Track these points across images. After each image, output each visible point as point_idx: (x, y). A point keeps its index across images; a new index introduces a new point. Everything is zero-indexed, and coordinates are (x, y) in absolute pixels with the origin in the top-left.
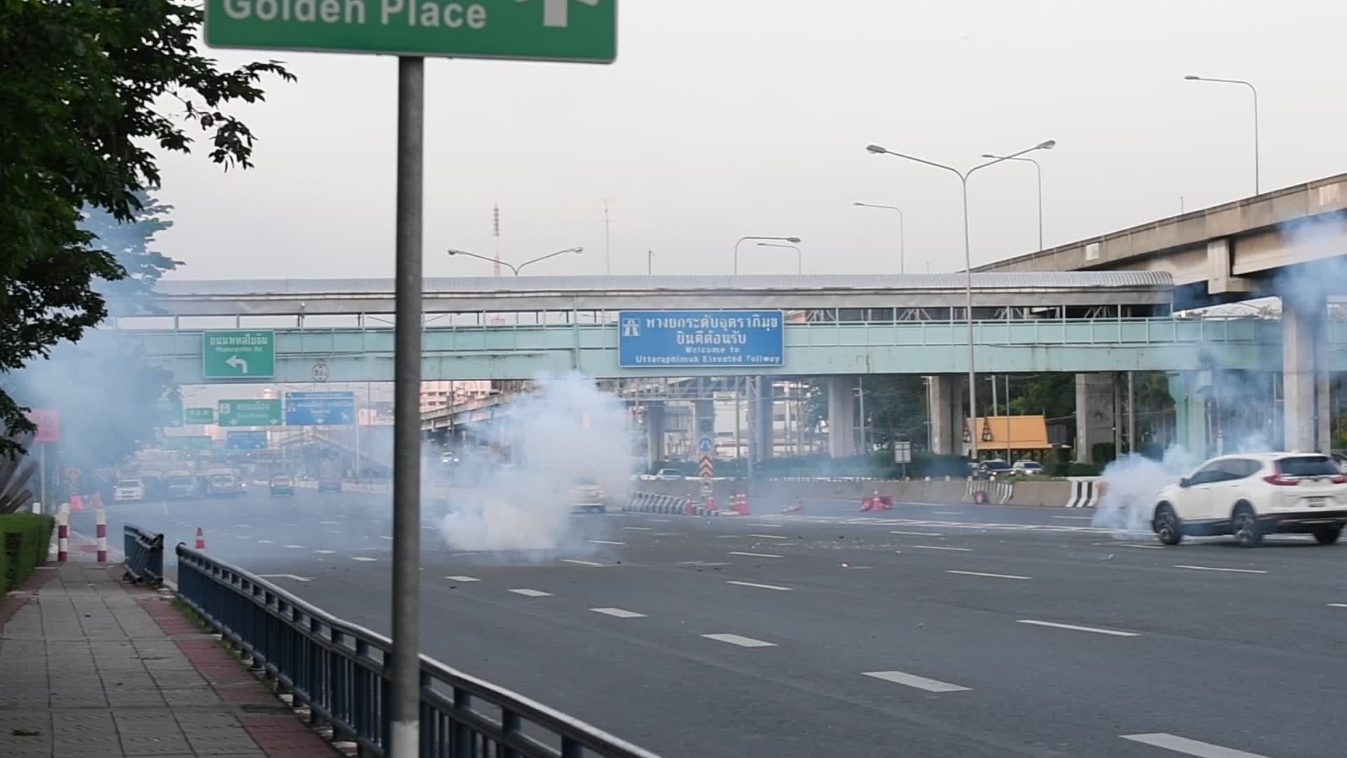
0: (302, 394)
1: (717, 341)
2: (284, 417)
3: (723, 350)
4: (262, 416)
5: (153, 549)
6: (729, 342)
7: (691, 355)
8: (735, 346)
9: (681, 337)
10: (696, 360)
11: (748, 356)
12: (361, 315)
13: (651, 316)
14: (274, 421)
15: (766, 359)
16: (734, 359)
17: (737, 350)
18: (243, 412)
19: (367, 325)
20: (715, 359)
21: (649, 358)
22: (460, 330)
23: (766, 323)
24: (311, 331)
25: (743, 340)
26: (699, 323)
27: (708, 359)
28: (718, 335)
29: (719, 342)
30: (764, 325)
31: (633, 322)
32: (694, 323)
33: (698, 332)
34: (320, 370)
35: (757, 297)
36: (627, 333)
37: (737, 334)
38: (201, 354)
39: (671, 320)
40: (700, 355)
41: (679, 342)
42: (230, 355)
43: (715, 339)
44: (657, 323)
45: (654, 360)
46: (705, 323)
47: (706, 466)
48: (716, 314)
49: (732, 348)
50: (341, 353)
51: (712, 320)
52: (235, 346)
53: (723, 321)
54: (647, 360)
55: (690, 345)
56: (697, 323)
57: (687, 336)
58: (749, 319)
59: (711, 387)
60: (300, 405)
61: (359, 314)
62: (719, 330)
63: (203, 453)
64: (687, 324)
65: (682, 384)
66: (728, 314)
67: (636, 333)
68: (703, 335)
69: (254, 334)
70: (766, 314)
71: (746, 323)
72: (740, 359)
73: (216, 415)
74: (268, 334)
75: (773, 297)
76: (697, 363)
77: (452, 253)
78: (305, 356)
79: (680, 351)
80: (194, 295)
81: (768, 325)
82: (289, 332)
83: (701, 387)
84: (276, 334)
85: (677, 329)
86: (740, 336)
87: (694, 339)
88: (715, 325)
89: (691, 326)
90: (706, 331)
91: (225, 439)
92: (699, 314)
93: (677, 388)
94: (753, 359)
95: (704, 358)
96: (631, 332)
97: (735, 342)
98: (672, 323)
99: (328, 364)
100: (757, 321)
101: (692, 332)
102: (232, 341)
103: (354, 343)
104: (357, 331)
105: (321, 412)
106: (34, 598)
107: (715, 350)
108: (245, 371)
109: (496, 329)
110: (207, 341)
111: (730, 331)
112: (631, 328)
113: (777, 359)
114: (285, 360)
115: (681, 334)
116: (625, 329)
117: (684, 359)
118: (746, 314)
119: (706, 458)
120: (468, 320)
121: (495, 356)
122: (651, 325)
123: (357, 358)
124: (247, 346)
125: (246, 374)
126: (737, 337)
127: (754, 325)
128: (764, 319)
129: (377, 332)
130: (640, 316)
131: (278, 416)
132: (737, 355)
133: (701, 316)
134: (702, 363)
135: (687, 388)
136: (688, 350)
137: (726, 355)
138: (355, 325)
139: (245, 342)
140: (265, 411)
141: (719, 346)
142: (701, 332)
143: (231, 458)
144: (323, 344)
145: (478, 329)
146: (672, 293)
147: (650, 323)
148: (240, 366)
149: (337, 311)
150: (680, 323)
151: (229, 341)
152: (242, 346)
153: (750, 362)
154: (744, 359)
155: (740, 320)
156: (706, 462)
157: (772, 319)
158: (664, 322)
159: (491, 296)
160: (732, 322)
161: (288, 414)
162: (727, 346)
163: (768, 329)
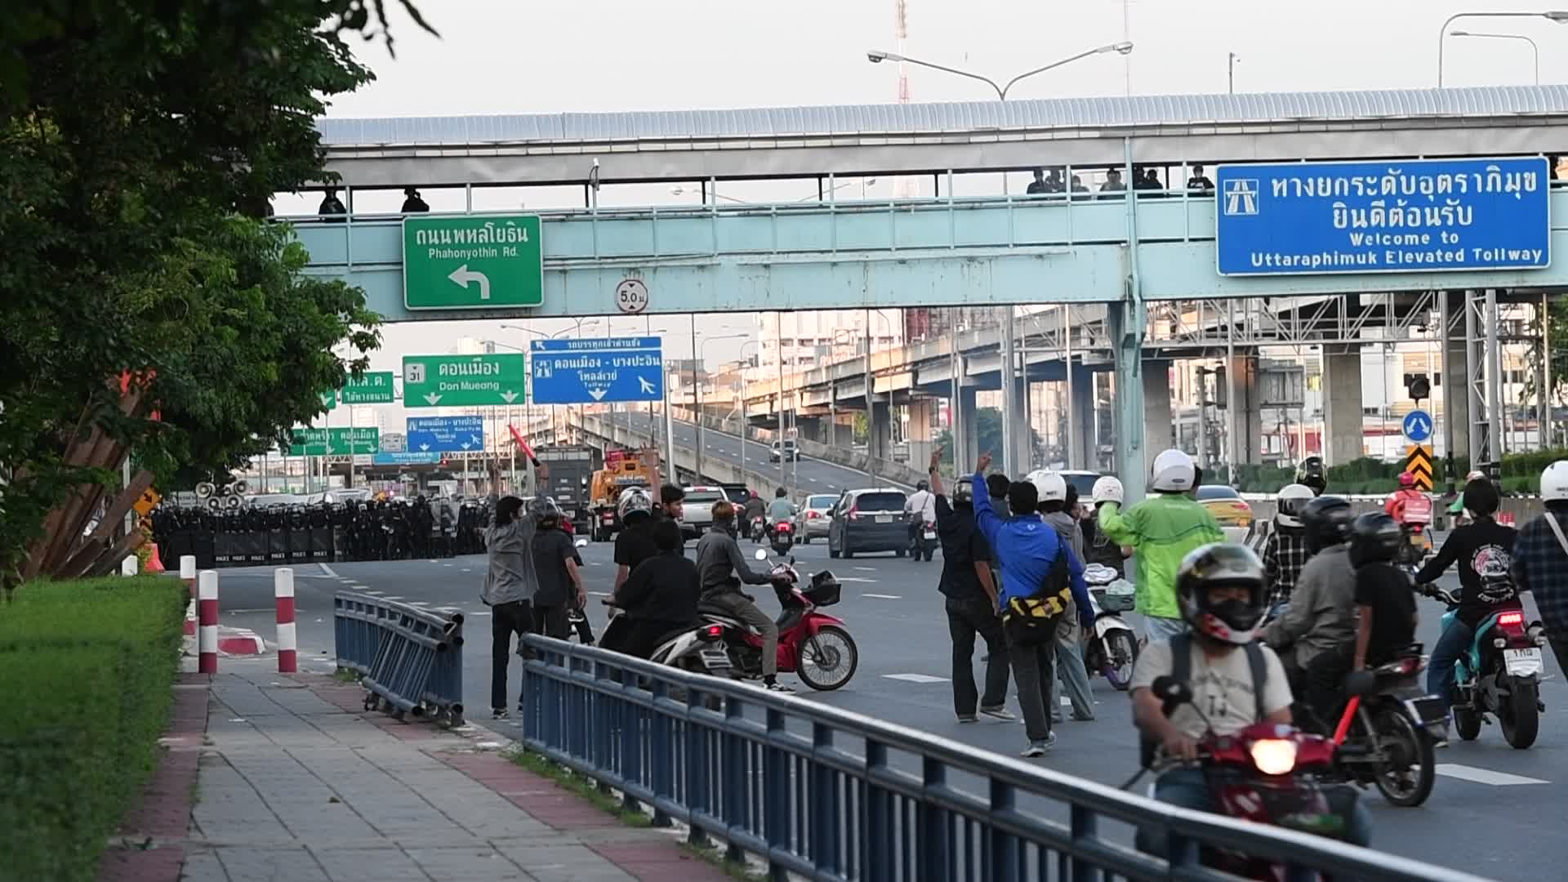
0: (563, 344)
1: (1414, 221)
2: (529, 387)
3: (1426, 239)
4: (486, 386)
5: (442, 647)
6: (1438, 222)
7: (1363, 249)
8: (1450, 230)
9: (1341, 215)
10: (1372, 258)
11: (1477, 251)
12: (708, 184)
13: (1280, 174)
14: (509, 396)
15: (1514, 255)
16: (1449, 256)
17: (1455, 238)
18: (450, 379)
19: (720, 202)
20: (1409, 257)
21: (1277, 257)
22: (902, 208)
23: (1514, 182)
24: (612, 216)
25: (1466, 217)
26: (1378, 186)
27: (1395, 257)
28: (1413, 209)
29: (1418, 223)
30: (1508, 188)
31: (1245, 186)
32: (1366, 185)
33: (1374, 204)
34: (630, 291)
35: (1492, 131)
36: (1233, 209)
37: (1455, 207)
38: (401, 263)
39: (1321, 180)
40: (1380, 250)
41: (1337, 225)
42: (455, 264)
43: (1410, 217)
44: (1292, 188)
45: (1287, 261)
46: (1388, 186)
47: (1419, 467)
48: (1409, 166)
49: (1444, 235)
50: (673, 257)
51: (1403, 179)
52: (465, 246)
53: (1427, 182)
54: (1273, 261)
55: (1359, 230)
56: (1372, 187)
57: (1354, 212)
58: (1479, 177)
59: (1362, 319)
60: (558, 364)
61: (704, 180)
62: (1418, 200)
63: (358, 460)
64: (1353, 189)
65: (1306, 312)
66: (1435, 166)
67: (1250, 209)
68: (1387, 210)
69: (500, 222)
70: (1513, 164)
71: (1472, 183)
72: (1460, 256)
73: (398, 386)
74: (529, 222)
75: (1527, 130)
76: (1373, 266)
77: (875, 59)
78: (600, 264)
79: (1339, 241)
80: (382, 148)
81: (1518, 188)
82: (567, 217)
83: (1342, 317)
84: (544, 221)
85: (1333, 198)
86: (1460, 209)
87: (1368, 218)
88: (1409, 188)
89: (1360, 192)
90: (1391, 201)
91: (405, 433)
92: (1376, 168)
93: (1295, 320)
94: (1487, 256)
95: (1389, 255)
96: (1241, 206)
97: (1450, 222)
98: (1323, 187)
99: (648, 278)
100: (1494, 180)
101: (1364, 203)
102: (459, 235)
103: (695, 238)
104: (702, 214)
105: (601, 377)
106: (211, 751)
107: (1411, 239)
108: (485, 294)
109: (973, 206)
110: (411, 238)
111: (1440, 200)
112: (1241, 198)
113: (1537, 256)
114: (564, 272)
115: (1341, 210)
116: (1228, 200)
117: (1347, 259)
118: (1473, 164)
119: (1419, 451)
120: (919, 188)
121: (971, 259)
122: (1281, 191)
123: (702, 267)
124: (485, 245)
125: (485, 302)
126: (1455, 213)
127: (1489, 189)
128: (1509, 176)
129: (739, 216)
130: (1260, 173)
131: (518, 386)
132: (1454, 249)
133: (1381, 172)
134: (1384, 265)
135: (1316, 319)
136: (1356, 240)
137: (1432, 247)
138: (697, 202)
139: (484, 238)
140: (492, 378)
141: (1420, 231)
142: (1382, 203)
143: (412, 469)
144: (636, 240)
145: (937, 206)
146: (1323, 127)
147: (1279, 187)
148: (474, 285)
149: (662, 175)
150: (1341, 185)
151: (452, 236)
152: (477, 246)
153: (1482, 262)
154: (1469, 256)
155: (1460, 178)
156: (1420, 459)
157: (1526, 175)
158: (1308, 185)
159: (963, 140)
160: (1445, 183)
161: (536, 382)
162: (1434, 231)
163: (1518, 196)
